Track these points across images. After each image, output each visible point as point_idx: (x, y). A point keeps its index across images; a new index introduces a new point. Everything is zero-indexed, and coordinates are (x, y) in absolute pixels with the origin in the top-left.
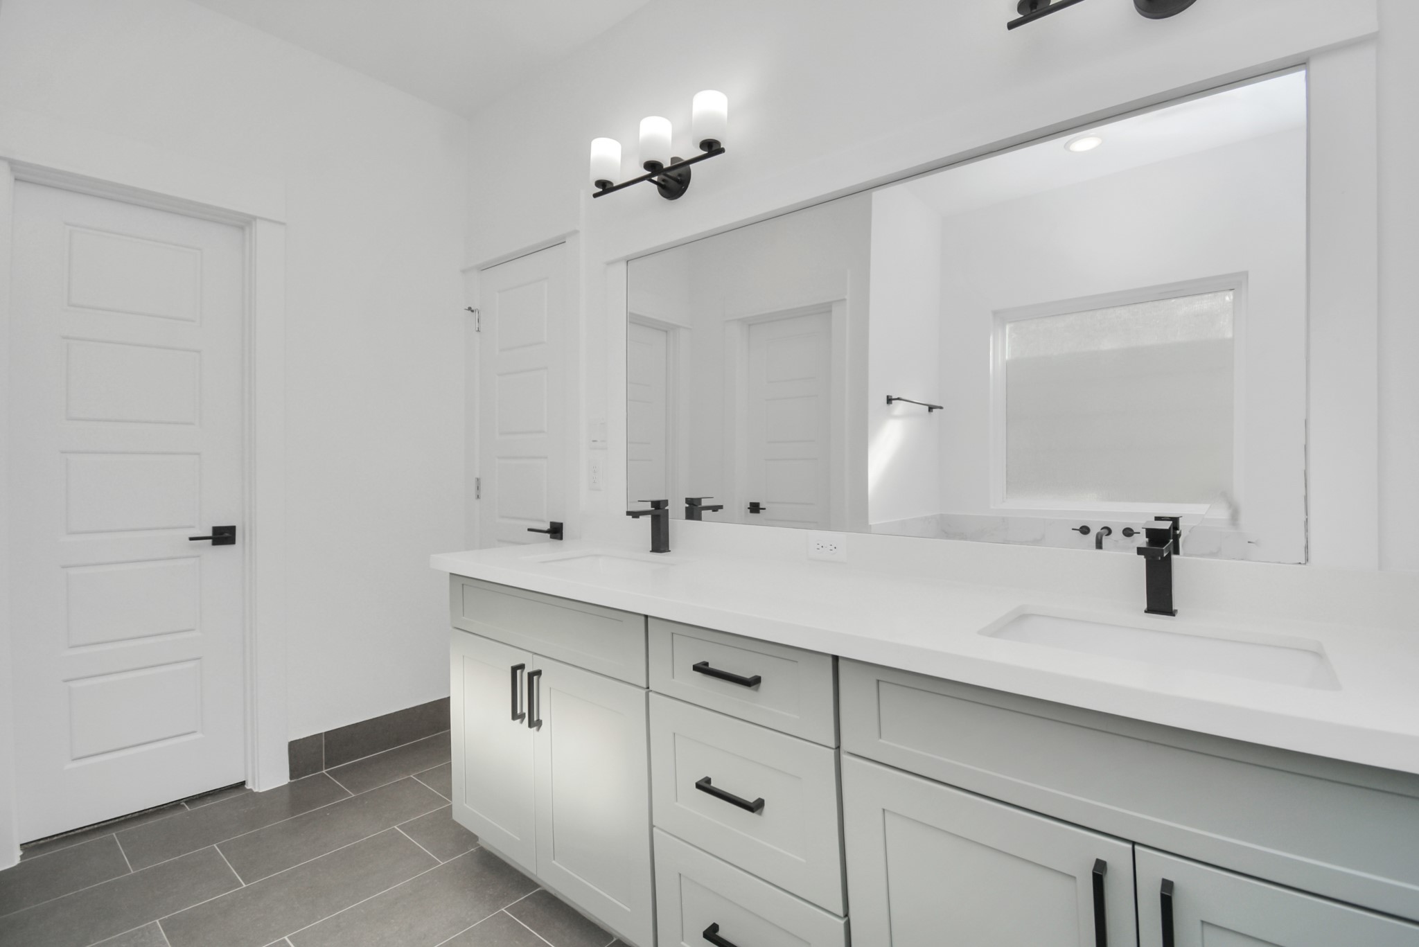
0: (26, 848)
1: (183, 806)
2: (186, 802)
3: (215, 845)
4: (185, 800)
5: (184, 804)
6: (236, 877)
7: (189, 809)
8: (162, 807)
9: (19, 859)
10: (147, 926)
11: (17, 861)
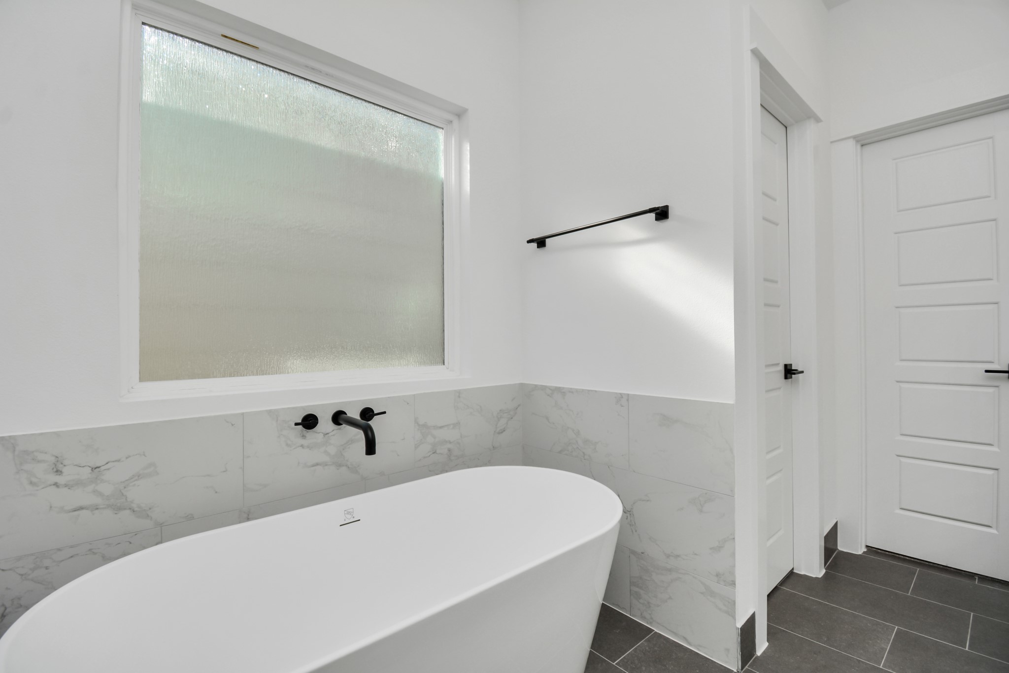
0: (870, 550)
1: (976, 578)
2: (979, 578)
3: (972, 614)
4: (980, 576)
5: (977, 578)
6: (967, 640)
7: (976, 583)
8: (960, 572)
9: (862, 552)
10: (889, 626)
11: (860, 552)
